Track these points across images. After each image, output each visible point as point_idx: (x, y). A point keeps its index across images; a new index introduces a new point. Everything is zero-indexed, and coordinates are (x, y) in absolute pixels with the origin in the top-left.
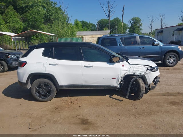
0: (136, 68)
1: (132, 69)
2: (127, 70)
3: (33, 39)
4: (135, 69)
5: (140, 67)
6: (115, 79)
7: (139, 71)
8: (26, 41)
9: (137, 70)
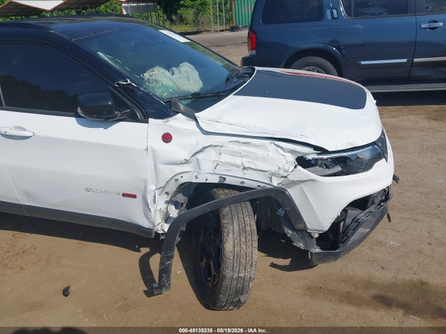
0: (233, 154)
1: (211, 155)
2: (186, 162)
3: (183, 6)
4: (225, 158)
5: (255, 146)
6: (135, 196)
7: (245, 168)
8: (165, 12)
9: (238, 161)
